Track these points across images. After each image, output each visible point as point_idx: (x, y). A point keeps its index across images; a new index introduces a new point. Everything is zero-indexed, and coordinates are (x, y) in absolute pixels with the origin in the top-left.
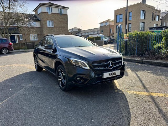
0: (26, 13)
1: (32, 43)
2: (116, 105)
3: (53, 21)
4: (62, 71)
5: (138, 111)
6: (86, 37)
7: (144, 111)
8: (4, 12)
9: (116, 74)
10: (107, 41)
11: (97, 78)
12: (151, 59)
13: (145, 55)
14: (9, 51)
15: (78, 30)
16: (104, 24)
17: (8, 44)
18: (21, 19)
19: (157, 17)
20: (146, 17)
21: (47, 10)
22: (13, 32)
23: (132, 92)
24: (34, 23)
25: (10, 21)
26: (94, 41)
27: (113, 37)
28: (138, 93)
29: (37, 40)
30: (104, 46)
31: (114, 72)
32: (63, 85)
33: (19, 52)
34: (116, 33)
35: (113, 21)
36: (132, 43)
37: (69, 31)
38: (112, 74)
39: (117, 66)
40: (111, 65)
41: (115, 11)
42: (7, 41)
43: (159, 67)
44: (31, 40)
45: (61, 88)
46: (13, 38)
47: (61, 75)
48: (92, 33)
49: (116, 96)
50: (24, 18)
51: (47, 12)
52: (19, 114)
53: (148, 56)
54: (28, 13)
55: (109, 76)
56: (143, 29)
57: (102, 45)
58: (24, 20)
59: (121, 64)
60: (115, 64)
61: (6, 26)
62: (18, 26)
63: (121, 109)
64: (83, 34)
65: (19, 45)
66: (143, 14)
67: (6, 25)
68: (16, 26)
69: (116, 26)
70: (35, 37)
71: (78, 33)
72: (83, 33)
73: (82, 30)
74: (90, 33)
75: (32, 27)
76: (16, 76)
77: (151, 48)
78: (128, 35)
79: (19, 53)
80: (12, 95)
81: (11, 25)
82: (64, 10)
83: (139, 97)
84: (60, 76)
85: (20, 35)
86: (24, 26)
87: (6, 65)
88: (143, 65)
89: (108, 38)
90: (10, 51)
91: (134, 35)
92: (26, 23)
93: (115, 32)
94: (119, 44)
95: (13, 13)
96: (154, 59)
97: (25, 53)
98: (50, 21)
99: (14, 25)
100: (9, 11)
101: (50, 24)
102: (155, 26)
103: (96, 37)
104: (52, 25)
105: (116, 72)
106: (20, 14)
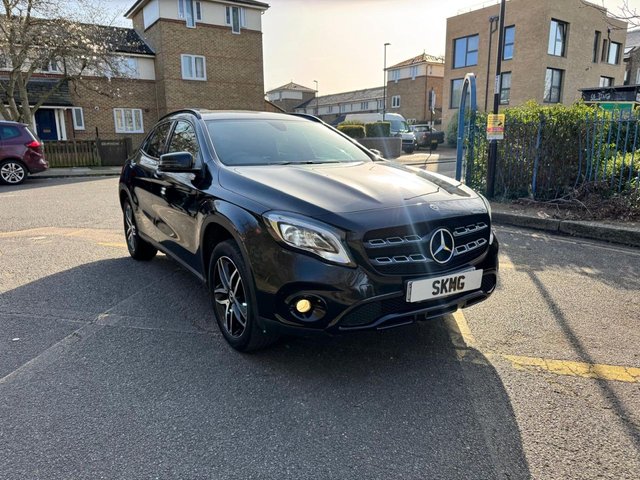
0: (98, 21)
1: (120, 141)
2: (466, 424)
3: (204, 58)
4: (231, 270)
5: (563, 456)
6: (335, 121)
7: (589, 457)
8: (8, 14)
9: (463, 284)
10: (416, 142)
11: (383, 301)
12: (594, 218)
13: (568, 198)
14: (29, 174)
15: (304, 93)
16: (405, 74)
17: (25, 145)
18: (77, 43)
19: (614, 48)
20: (570, 49)
21: (182, 11)
22: (45, 96)
23: (529, 361)
24: (131, 62)
25: (32, 53)
26: (365, 138)
27: (438, 123)
28: (555, 365)
29: (141, 131)
30: (402, 158)
31: (458, 275)
32: (236, 326)
33: (68, 176)
34: (451, 107)
35: (440, 61)
36: (518, 150)
37: (267, 98)
38: (447, 285)
39: (468, 249)
40: (443, 246)
41: (451, 22)
42: (20, 134)
43: (627, 252)
44: (117, 131)
45: (226, 337)
46: (46, 120)
47: (230, 284)
48: (357, 107)
49: (462, 381)
50: (88, 40)
51: (181, 18)
52: (39, 457)
53: (583, 204)
54: (106, 23)
55: (434, 293)
56: (554, 94)
57: (396, 155)
58: (88, 51)
59: (486, 241)
60: (460, 241)
61: (16, 71)
62: (65, 75)
63: (489, 442)
64: (323, 111)
65: (71, 150)
66: (559, 37)
67: (19, 67)
68: (58, 72)
69: (452, 81)
70: (133, 116)
71: (304, 105)
72: (324, 106)
73: (318, 95)
74: (348, 108)
75: (120, 81)
76: (48, 278)
77: (594, 171)
78: (501, 116)
79: (70, 182)
80: (20, 364)
81: (37, 71)
82: (249, 12)
83: (561, 388)
84: (222, 287)
85: (73, 109)
86: (90, 72)
87: (12, 230)
88: (562, 240)
89: (417, 130)
90: (32, 175)
91: (527, 117)
92: (96, 64)
93: (448, 106)
94: (466, 153)
95: (45, 20)
96: (607, 217)
97: (91, 180)
98: (193, 57)
99: (51, 71)
100: (28, 15)
101: (191, 68)
102: (603, 83)
103: (373, 123)
104: (199, 74)
105: (463, 277)
106: (73, 26)
